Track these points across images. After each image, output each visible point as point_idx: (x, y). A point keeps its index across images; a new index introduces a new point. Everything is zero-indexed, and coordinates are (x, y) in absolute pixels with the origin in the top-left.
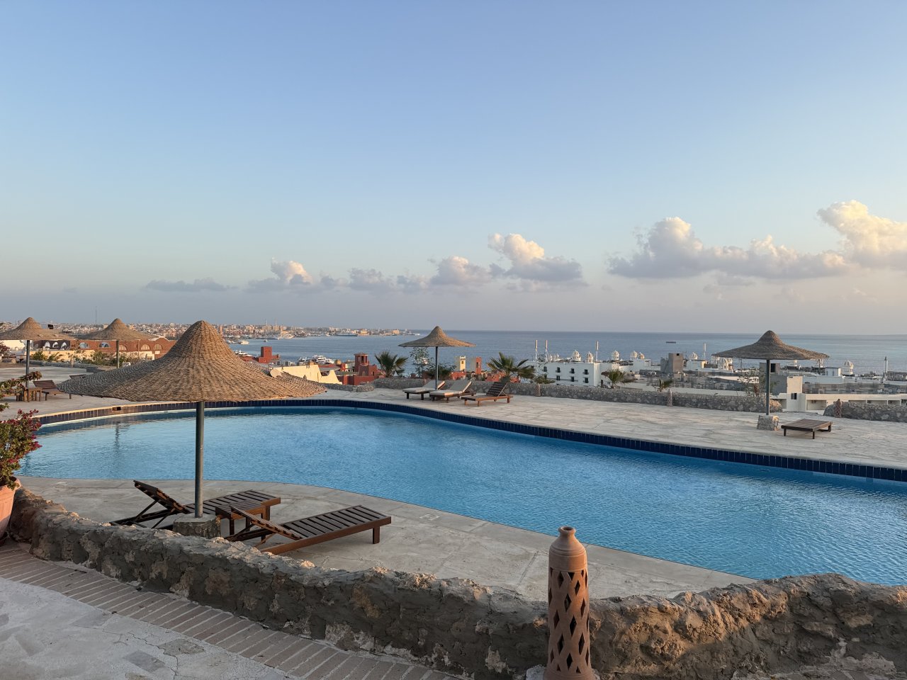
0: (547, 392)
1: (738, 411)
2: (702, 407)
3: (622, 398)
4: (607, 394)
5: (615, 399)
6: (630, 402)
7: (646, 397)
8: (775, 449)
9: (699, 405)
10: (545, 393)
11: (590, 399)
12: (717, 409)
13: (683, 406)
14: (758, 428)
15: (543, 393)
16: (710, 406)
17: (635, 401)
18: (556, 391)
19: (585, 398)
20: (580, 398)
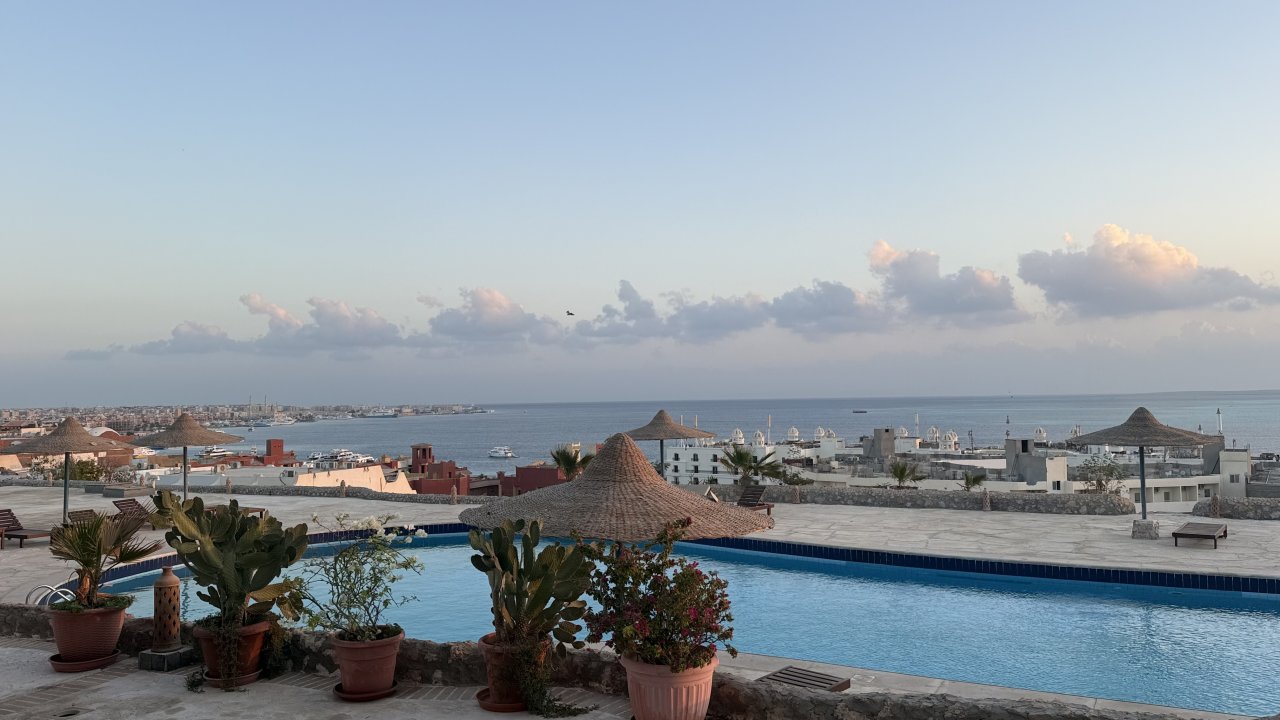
0: (809, 498)
1: (1080, 514)
2: (1030, 511)
3: (919, 502)
4: (896, 497)
5: (909, 504)
6: (929, 507)
7: (952, 499)
8: (1181, 564)
9: (1027, 508)
10: (805, 499)
11: (872, 505)
12: (1051, 512)
13: (1004, 510)
14: (1133, 537)
15: (803, 499)
16: (1042, 508)
17: (937, 506)
18: (822, 495)
19: (865, 504)
20: (857, 503)
